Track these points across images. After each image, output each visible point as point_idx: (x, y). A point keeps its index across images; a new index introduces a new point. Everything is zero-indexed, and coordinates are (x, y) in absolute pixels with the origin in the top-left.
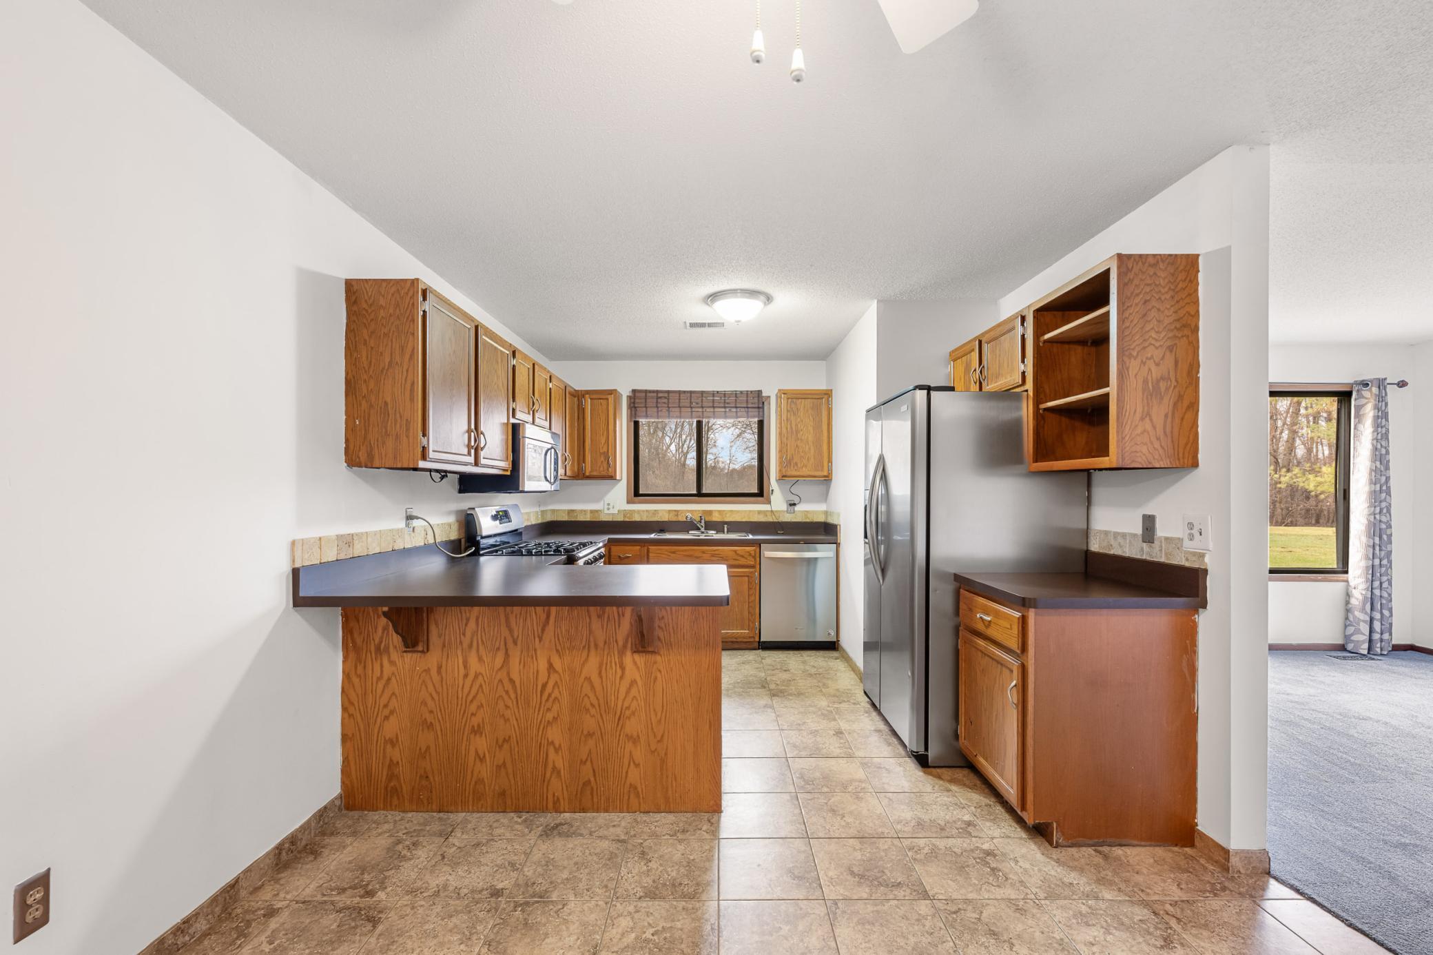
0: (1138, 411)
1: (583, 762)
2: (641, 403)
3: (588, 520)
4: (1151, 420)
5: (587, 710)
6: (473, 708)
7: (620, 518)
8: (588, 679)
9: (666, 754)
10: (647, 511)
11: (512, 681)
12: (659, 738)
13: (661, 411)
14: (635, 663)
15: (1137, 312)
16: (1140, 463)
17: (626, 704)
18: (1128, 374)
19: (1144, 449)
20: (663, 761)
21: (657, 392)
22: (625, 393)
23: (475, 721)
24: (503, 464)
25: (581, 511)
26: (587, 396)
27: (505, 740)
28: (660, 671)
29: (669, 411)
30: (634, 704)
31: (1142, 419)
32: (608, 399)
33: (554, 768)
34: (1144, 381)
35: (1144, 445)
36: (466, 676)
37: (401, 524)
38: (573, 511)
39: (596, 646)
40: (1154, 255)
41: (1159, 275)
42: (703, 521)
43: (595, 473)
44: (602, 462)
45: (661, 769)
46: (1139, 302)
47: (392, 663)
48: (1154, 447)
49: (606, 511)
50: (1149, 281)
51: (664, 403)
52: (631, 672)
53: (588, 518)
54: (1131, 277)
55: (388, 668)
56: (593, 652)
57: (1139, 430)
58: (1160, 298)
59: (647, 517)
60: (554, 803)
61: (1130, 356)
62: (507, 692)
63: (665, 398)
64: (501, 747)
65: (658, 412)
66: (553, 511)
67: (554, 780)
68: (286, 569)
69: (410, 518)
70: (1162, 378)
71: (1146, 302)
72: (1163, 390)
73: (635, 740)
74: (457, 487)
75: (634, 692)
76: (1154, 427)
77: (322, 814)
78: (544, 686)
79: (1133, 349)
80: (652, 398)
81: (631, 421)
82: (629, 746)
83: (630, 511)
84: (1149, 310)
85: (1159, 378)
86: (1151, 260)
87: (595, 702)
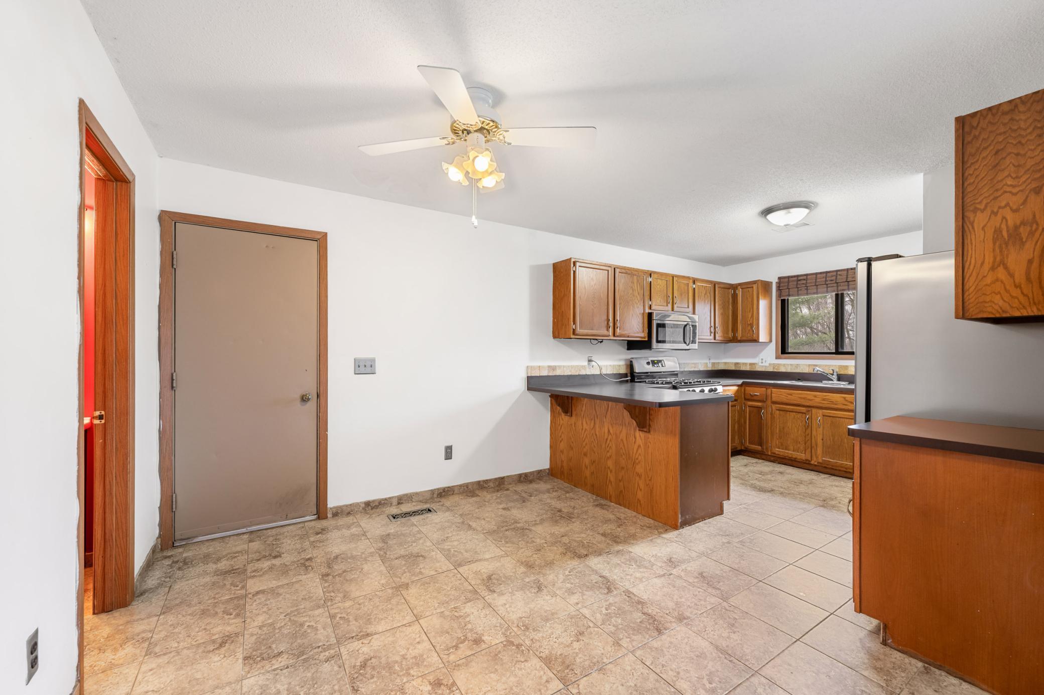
0: (987, 260)
1: (620, 481)
2: (785, 286)
3: (748, 370)
4: (1006, 268)
5: (622, 455)
6: (584, 444)
7: (771, 369)
8: (622, 440)
9: (653, 488)
10: (791, 365)
11: (596, 435)
12: (650, 478)
13: (801, 290)
14: (640, 436)
15: (985, 165)
16: (992, 313)
17: (637, 457)
18: (973, 228)
19: (997, 299)
20: (651, 491)
21: (798, 276)
22: (774, 281)
23: (585, 450)
24: (642, 335)
25: (743, 364)
26: (739, 287)
27: (594, 462)
28: (650, 443)
29: (807, 289)
30: (640, 457)
31: (993, 269)
32: (753, 287)
33: (610, 480)
34: (995, 231)
35: (997, 294)
36: (582, 429)
37: (586, 363)
38: (738, 363)
39: (625, 425)
40: (1010, 102)
41: (1017, 118)
42: (835, 374)
43: (744, 338)
44: (749, 330)
45: (651, 496)
46: (987, 156)
47: (562, 419)
48: (1011, 295)
49: (760, 364)
50: (1002, 130)
51: (803, 284)
52: (639, 441)
53: (748, 368)
54: (977, 134)
55: (561, 422)
56: (624, 427)
57: (989, 280)
58: (1020, 142)
59: (791, 369)
60: (610, 497)
61: (975, 210)
62: (595, 440)
63: (804, 280)
64: (592, 464)
65: (798, 291)
66: (726, 363)
67: (610, 486)
68: (525, 376)
69: (590, 361)
70: (1023, 223)
71: (997, 153)
72: (1024, 236)
73: (639, 476)
74: (626, 347)
75: (639, 451)
76: (1012, 275)
77: (539, 472)
78: (607, 440)
79: (980, 202)
80: (793, 281)
81: (779, 300)
82: (637, 478)
83: (778, 364)
84: (1002, 158)
85: (1018, 223)
86: (1006, 108)
87: (625, 453)
